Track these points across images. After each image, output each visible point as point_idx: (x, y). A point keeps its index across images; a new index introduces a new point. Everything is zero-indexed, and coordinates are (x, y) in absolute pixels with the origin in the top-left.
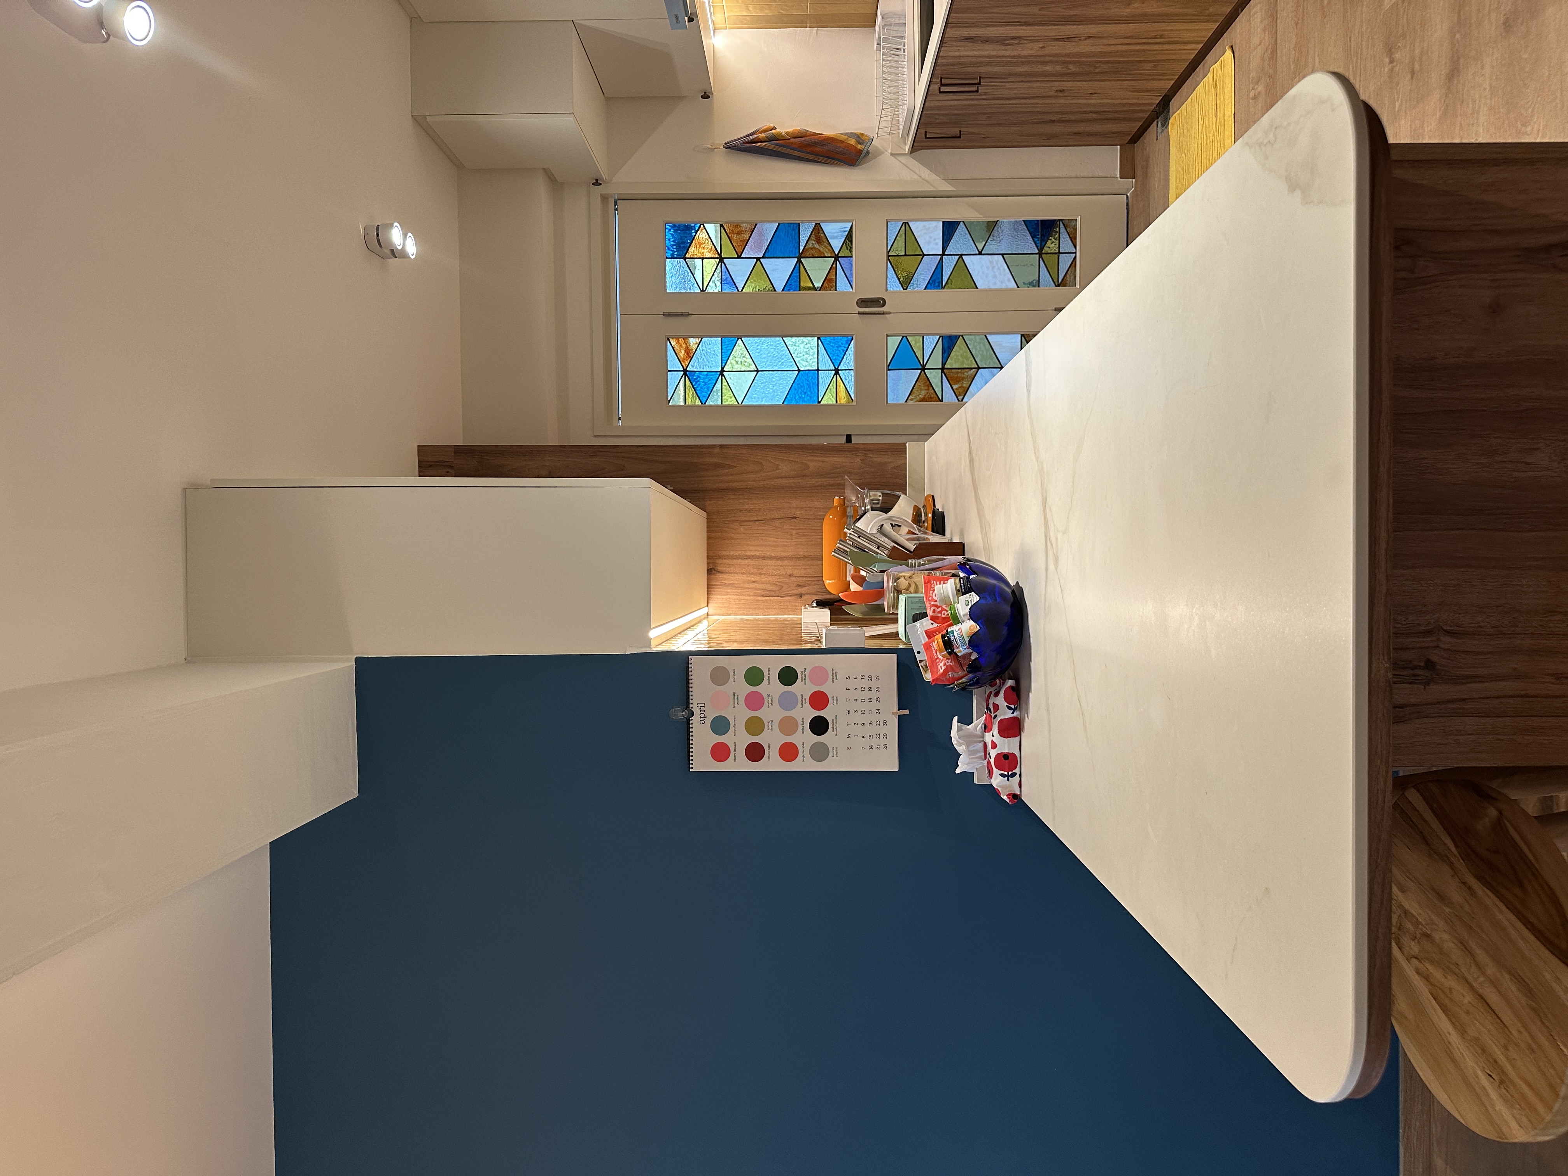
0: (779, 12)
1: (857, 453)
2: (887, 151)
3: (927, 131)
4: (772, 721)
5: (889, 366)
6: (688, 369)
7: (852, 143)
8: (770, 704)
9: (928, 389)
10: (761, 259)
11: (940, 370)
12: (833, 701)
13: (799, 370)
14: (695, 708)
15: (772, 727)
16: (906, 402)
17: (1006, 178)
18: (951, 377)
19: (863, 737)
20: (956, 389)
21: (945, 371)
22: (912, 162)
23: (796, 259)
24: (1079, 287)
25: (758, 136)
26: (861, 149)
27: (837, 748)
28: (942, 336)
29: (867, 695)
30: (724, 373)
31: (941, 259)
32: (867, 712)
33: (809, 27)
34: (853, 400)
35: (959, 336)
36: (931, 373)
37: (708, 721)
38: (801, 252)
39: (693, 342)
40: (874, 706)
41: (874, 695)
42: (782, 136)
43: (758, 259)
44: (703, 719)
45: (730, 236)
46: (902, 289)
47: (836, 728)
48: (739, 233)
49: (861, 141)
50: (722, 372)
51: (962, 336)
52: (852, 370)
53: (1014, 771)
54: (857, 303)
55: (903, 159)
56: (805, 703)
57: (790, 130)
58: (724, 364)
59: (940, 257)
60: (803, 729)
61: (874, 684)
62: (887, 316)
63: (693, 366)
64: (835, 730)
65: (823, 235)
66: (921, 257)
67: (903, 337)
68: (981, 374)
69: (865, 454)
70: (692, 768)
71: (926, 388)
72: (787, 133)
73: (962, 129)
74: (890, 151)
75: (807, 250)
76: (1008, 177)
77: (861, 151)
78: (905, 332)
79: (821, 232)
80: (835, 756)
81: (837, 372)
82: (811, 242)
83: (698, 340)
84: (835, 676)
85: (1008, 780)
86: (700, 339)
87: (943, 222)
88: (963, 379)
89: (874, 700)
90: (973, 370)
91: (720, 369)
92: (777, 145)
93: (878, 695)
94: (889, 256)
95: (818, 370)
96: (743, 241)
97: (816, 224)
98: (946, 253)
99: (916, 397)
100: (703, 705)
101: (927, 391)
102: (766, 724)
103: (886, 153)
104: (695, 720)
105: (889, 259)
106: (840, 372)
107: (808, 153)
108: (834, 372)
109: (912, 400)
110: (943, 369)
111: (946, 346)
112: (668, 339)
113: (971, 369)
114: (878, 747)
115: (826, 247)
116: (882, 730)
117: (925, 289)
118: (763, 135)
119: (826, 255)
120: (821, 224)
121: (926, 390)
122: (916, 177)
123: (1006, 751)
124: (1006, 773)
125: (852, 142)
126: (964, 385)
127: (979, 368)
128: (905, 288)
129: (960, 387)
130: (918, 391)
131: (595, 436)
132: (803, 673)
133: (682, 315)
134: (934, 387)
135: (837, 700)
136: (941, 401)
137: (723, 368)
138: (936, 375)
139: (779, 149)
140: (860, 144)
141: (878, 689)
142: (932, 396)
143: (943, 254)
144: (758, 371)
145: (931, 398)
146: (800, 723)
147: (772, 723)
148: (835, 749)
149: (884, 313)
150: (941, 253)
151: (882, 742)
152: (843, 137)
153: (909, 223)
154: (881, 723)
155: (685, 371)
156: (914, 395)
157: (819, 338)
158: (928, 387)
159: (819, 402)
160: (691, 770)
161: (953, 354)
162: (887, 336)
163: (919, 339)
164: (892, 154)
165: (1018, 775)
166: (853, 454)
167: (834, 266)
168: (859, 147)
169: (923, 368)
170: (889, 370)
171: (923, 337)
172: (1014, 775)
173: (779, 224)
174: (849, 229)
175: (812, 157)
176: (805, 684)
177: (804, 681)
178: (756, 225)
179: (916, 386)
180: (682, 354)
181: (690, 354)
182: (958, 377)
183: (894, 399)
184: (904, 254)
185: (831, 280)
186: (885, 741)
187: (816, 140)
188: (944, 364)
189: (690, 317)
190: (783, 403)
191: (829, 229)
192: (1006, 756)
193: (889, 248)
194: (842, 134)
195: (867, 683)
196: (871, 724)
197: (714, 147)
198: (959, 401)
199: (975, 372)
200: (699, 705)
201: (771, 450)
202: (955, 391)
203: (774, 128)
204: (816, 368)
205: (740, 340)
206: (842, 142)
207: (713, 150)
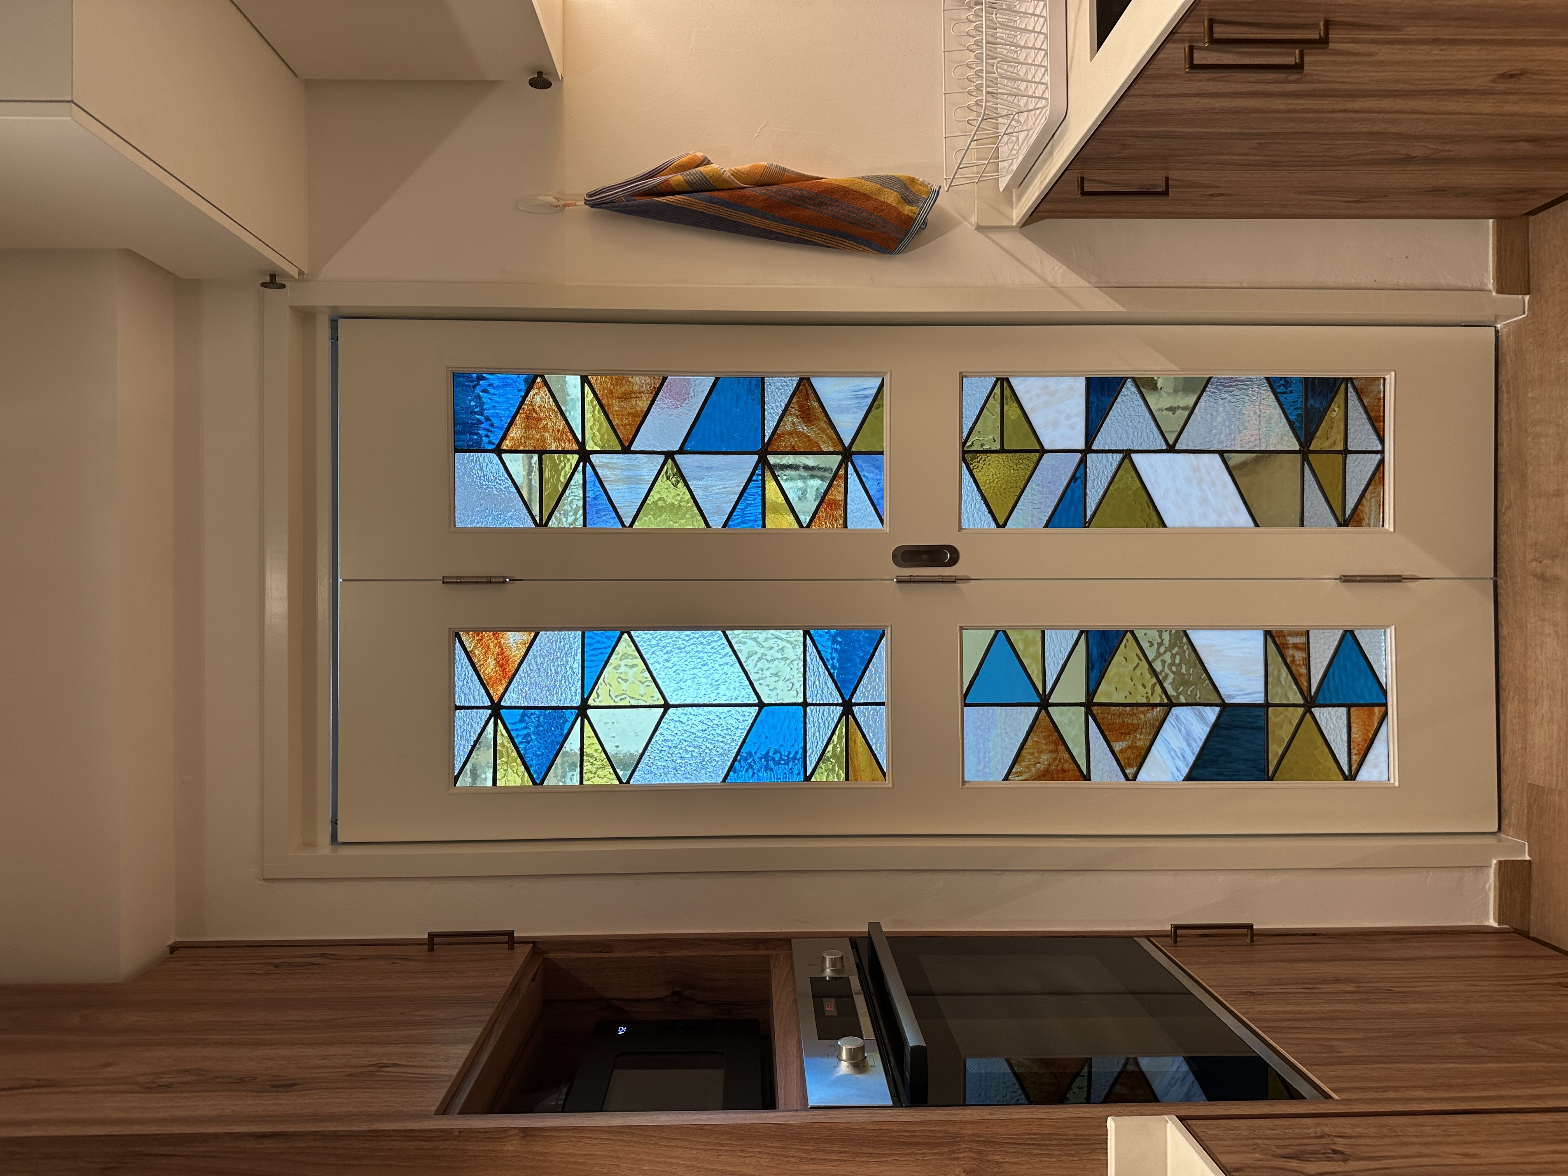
1: (953, 1152)
2: (965, 219)
3: (1085, 176)
5: (965, 695)
6: (503, 703)
7: (890, 202)
9: (1056, 751)
10: (677, 457)
11: (1082, 709)
13: (761, 705)
16: (1006, 779)
17: (1239, 286)
18: (1110, 725)
20: (1121, 751)
21: (1095, 709)
22: (1025, 247)
23: (756, 457)
24: (1392, 530)
25: (667, 180)
26: (911, 214)
28: (1087, 632)
30: (590, 712)
31: (1083, 462)
34: (884, 774)
35: (1127, 632)
36: (1061, 714)
38: (766, 440)
39: (515, 641)
42: (725, 181)
43: (669, 455)
45: (604, 402)
46: (993, 525)
48: (626, 397)
49: (911, 196)
50: (582, 710)
51: (1132, 632)
52: (883, 704)
54: (894, 556)
55: (1005, 240)
57: (743, 166)
58: (587, 691)
59: (1080, 455)
62: (961, 585)
63: (514, 696)
65: (816, 404)
66: (1038, 455)
67: (997, 632)
68: (1177, 717)
69: (979, 1153)
71: (1052, 747)
72: (736, 174)
73: (1174, 175)
74: (974, 220)
75: (780, 436)
76: (1244, 285)
77: (909, 221)
78: (1001, 624)
79: (812, 396)
81: (848, 708)
82: (790, 419)
83: (526, 637)
86: (533, 634)
87: (1088, 380)
88: (1136, 728)
90: (1159, 709)
91: (577, 701)
92: (711, 201)
94: (964, 452)
95: (805, 704)
96: (635, 415)
97: (801, 380)
98: (1094, 447)
99: (1027, 767)
101: (1054, 755)
103: (966, 223)
105: (964, 460)
106: (855, 709)
107: (784, 221)
108: (840, 709)
109: (1020, 774)
110: (1089, 705)
111: (1095, 653)
112: (458, 635)
113: (1156, 705)
115: (823, 431)
117: (1046, 526)
118: (680, 177)
119: (824, 450)
120: (813, 380)
121: (1051, 752)
122: (1033, 280)
125: (891, 197)
126: (1139, 743)
127: (1171, 704)
128: (1001, 523)
129: (1129, 747)
130: (1033, 754)
131: (267, 880)
133: (489, 581)
134: (1070, 746)
136: (1087, 778)
137: (584, 701)
138: (1074, 717)
139: (716, 210)
140: (910, 202)
142: (1066, 766)
143: (1088, 450)
144: (667, 706)
145: (1064, 771)
149: (955, 580)
150: (1080, 444)
152: (869, 187)
153: (1012, 380)
155: (496, 708)
156: (1023, 764)
157: (806, 633)
158: (1057, 745)
159: (808, 779)
161: (1112, 671)
162: (962, 628)
163: (1034, 637)
164: (979, 228)
166: (941, 1154)
167: (842, 472)
168: (907, 210)
169: (1044, 703)
170: (966, 705)
171: (1043, 632)
173: (717, 380)
174: (874, 391)
175: (795, 231)
178: (665, 379)
179: (1029, 742)
180: (489, 668)
181: (507, 669)
182: (1123, 725)
183: (978, 771)
184: (998, 447)
185: (833, 504)
187: (804, 192)
188: (1091, 693)
189: (512, 586)
190: (724, 780)
191: (827, 388)
193: (965, 435)
194: (866, 178)
197: (563, 202)
198: (1127, 779)
199: (1162, 714)
201: (685, 1144)
202: (1119, 756)
203: (705, 162)
204: (801, 700)
205: (625, 636)
206: (866, 197)
207: (559, 208)
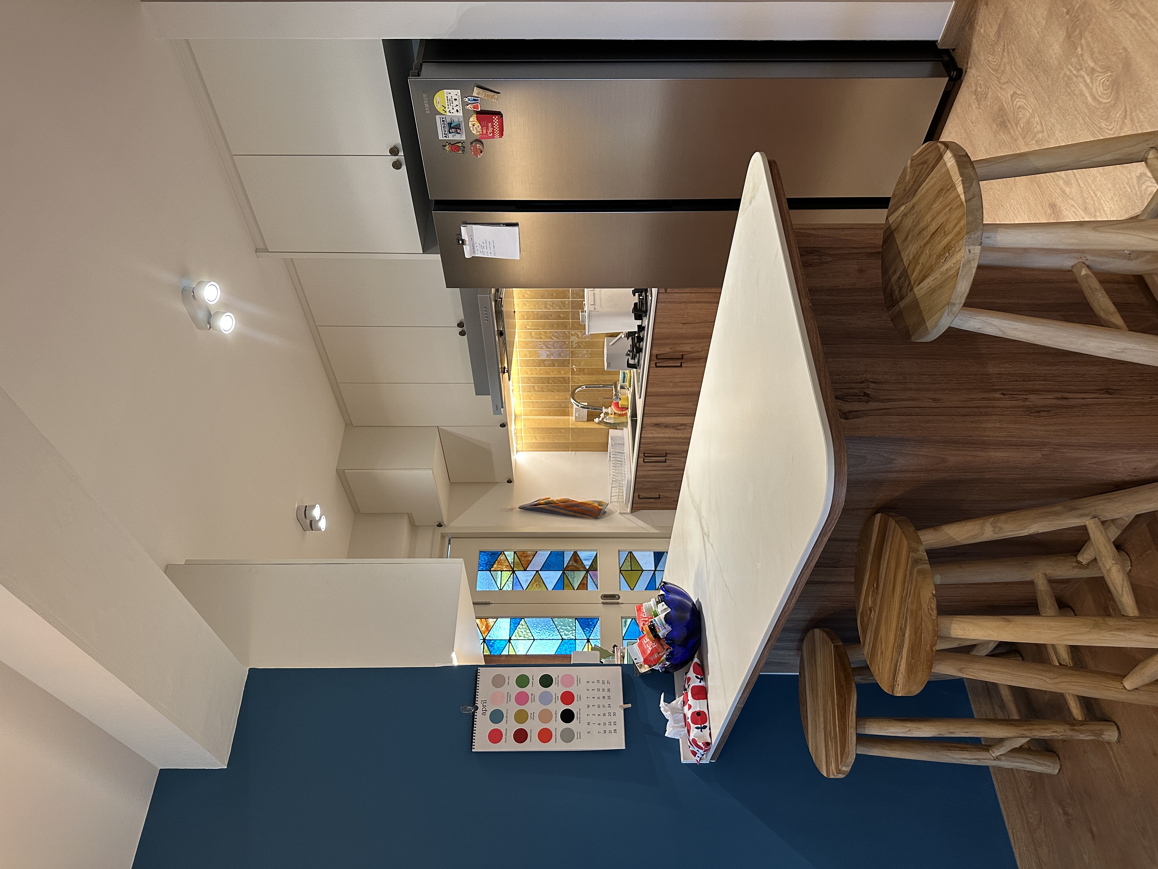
0: (554, 441)
3: (640, 495)
4: (534, 713)
5: (623, 637)
6: (486, 638)
8: (533, 701)
10: (539, 572)
12: (578, 699)
13: (562, 639)
14: (479, 704)
15: (533, 717)
19: (599, 724)
22: (632, 517)
23: (562, 572)
25: (540, 502)
27: (580, 732)
29: (601, 694)
30: (511, 641)
31: (654, 573)
32: (601, 706)
33: (571, 451)
37: (488, 714)
38: (565, 567)
39: (491, 621)
40: (606, 702)
41: (606, 694)
42: (554, 502)
43: (537, 571)
44: (484, 712)
45: (520, 558)
46: (630, 590)
47: (580, 717)
48: (526, 557)
49: (601, 504)
50: (509, 641)
52: (599, 640)
53: (705, 725)
54: (601, 597)
55: (627, 516)
56: (558, 699)
57: (559, 498)
58: (511, 635)
59: (653, 572)
60: (556, 718)
61: (606, 686)
62: (621, 605)
63: (490, 636)
64: (579, 719)
65: (578, 558)
66: (641, 571)
67: (632, 619)
70: (474, 748)
72: (557, 500)
73: (661, 494)
74: (619, 511)
75: (568, 566)
77: (601, 510)
78: (633, 616)
79: (577, 556)
80: (579, 738)
81: (588, 640)
82: (571, 562)
83: (494, 620)
84: (579, 681)
85: (701, 731)
86: (496, 619)
87: (654, 552)
89: (606, 698)
91: (508, 638)
92: (551, 506)
93: (609, 694)
94: (621, 571)
95: (575, 639)
96: (528, 561)
97: (574, 552)
98: (657, 569)
100: (485, 702)
102: (529, 715)
103: (616, 512)
104: (479, 713)
105: (621, 572)
106: (590, 640)
107: (569, 511)
108: (586, 641)
114: (610, 732)
115: (581, 565)
116: (613, 719)
117: (645, 590)
118: (543, 501)
119: (581, 569)
120: (578, 552)
122: (635, 525)
123: (698, 709)
124: (700, 726)
125: (596, 505)
128: (632, 589)
132: (557, 679)
133: (486, 603)
135: (580, 698)
137: (510, 638)
139: (551, 509)
141: (609, 690)
143: (655, 570)
144: (534, 640)
146: (554, 714)
147: (533, 715)
148: (579, 733)
149: (618, 603)
150: (654, 569)
151: (613, 728)
152: (590, 503)
153: (633, 552)
154: (612, 714)
155: (484, 640)
157: (576, 620)
160: (473, 750)
162: (622, 619)
164: (620, 513)
165: (708, 728)
167: (586, 575)
168: (600, 507)
170: (624, 640)
172: (705, 727)
173: (551, 552)
174: (595, 555)
175: (572, 514)
176: (558, 686)
177: (557, 684)
178: (537, 552)
180: (483, 628)
181: (488, 629)
184: (630, 569)
185: (584, 584)
186: (615, 727)
187: (574, 504)
189: (491, 605)
191: (582, 555)
192: (699, 713)
193: (621, 566)
194: (589, 501)
195: (600, 686)
196: (604, 715)
197: (514, 508)
200: (482, 702)
203: (549, 498)
204: (574, 638)
205: (523, 620)
206: (590, 505)
207: (512, 510)
